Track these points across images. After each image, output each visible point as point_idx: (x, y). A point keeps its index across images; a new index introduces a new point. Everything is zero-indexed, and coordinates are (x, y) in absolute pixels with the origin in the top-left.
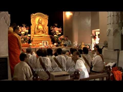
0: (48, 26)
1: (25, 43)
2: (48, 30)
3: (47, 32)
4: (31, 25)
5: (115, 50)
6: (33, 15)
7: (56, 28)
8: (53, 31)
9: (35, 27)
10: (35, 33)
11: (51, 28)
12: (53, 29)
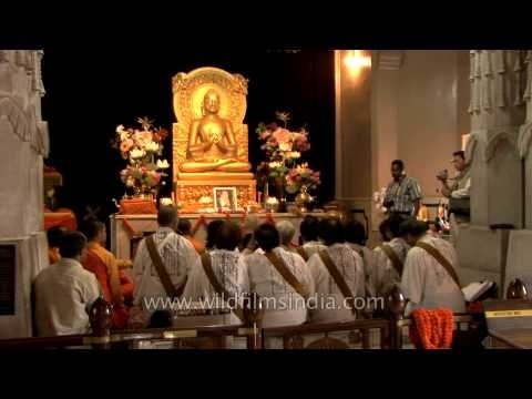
0: (244, 122)
1: (142, 197)
2: (246, 139)
3: (243, 150)
4: (176, 121)
5: (494, 227)
6: (180, 77)
7: (279, 130)
8: (268, 146)
9: (191, 129)
10: (189, 156)
11: (258, 130)
12: (269, 137)
